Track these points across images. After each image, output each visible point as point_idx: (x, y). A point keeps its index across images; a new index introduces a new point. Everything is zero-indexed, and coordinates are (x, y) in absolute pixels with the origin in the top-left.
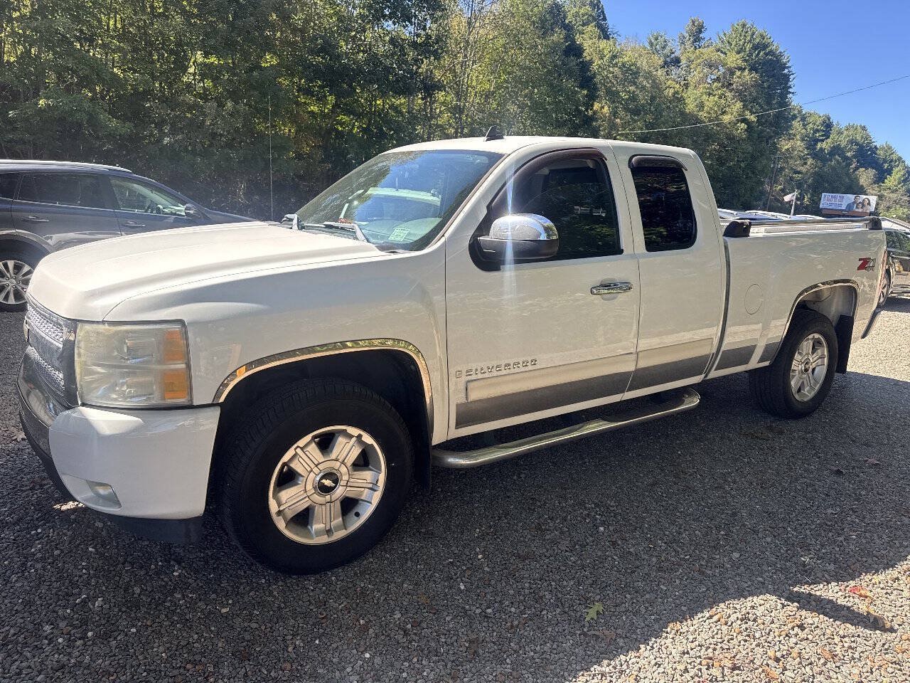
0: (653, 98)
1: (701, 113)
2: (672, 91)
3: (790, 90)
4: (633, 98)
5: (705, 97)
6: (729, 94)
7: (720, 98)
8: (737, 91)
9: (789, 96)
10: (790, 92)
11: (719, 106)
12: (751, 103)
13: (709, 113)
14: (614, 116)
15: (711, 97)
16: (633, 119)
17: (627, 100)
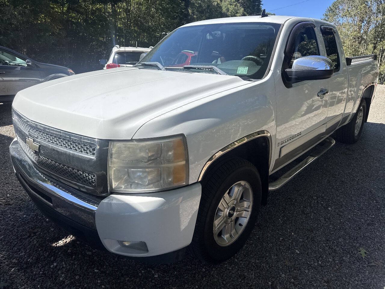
0: (208, 6)
1: (228, 13)
2: (216, 3)
3: (261, 3)
4: (200, 6)
5: (229, 6)
6: (239, 5)
7: (235, 6)
8: (241, 3)
9: (261, 5)
10: (261, 4)
11: (235, 10)
12: (247, 8)
13: (231, 13)
14: (193, 14)
15: (232, 6)
16: (201, 16)
17: (198, 7)
